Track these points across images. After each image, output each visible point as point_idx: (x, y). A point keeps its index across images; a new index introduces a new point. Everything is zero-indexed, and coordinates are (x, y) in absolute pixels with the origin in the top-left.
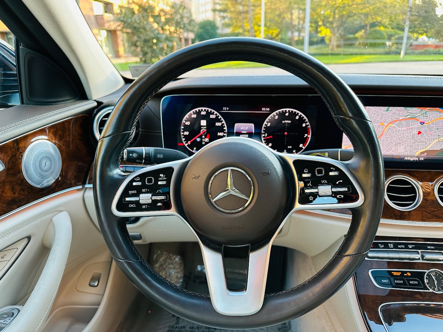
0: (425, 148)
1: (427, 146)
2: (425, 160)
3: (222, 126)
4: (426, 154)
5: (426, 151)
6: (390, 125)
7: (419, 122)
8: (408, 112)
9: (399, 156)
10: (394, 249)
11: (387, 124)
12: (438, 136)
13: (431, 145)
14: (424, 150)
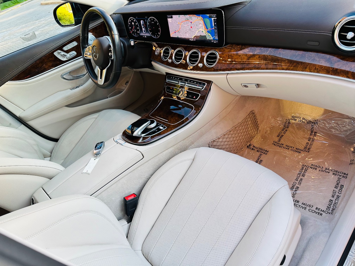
2: (196, 40)
3: (138, 25)
4: (196, 38)
7: (190, 22)
8: (186, 17)
9: (187, 38)
11: (180, 23)
12: (198, 29)
13: (196, 33)
14: (195, 36)
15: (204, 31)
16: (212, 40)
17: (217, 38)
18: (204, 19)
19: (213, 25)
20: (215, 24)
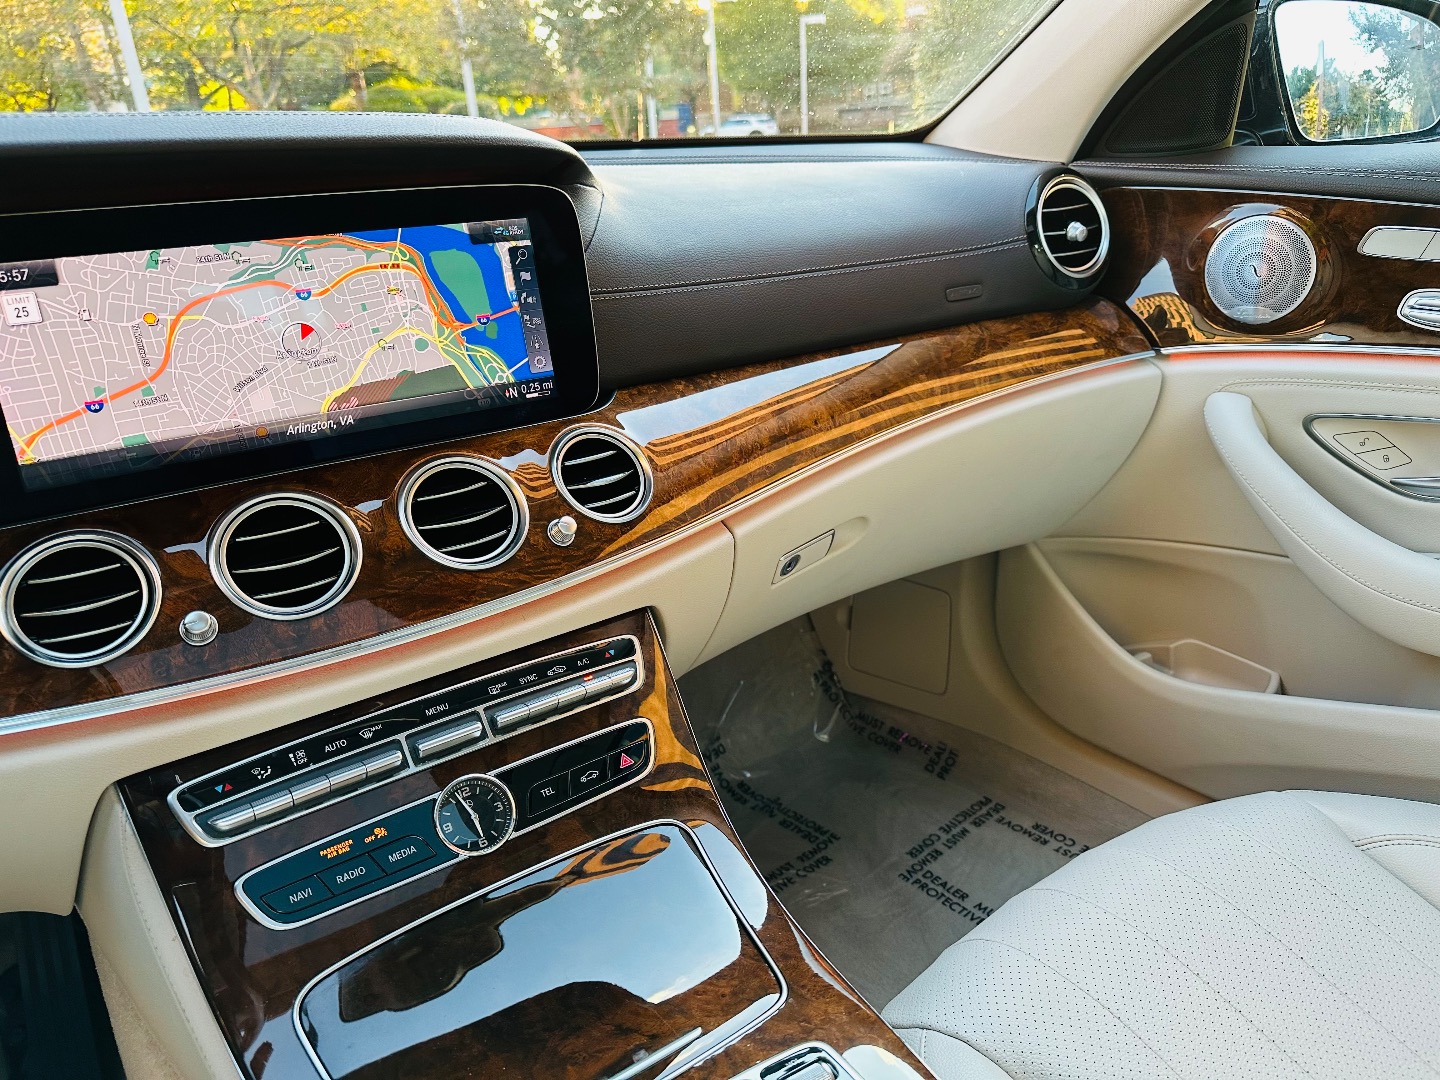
0: (346, 381)
1: (352, 374)
2: (360, 421)
4: (354, 401)
5: (353, 391)
6: (183, 318)
7: (290, 295)
8: (238, 262)
9: (262, 426)
10: (312, 767)
11: (174, 317)
12: (375, 331)
13: (362, 365)
14: (345, 389)
15: (432, 337)
16: (505, 387)
17: (543, 364)
18: (435, 256)
19: (510, 286)
20: (526, 276)
